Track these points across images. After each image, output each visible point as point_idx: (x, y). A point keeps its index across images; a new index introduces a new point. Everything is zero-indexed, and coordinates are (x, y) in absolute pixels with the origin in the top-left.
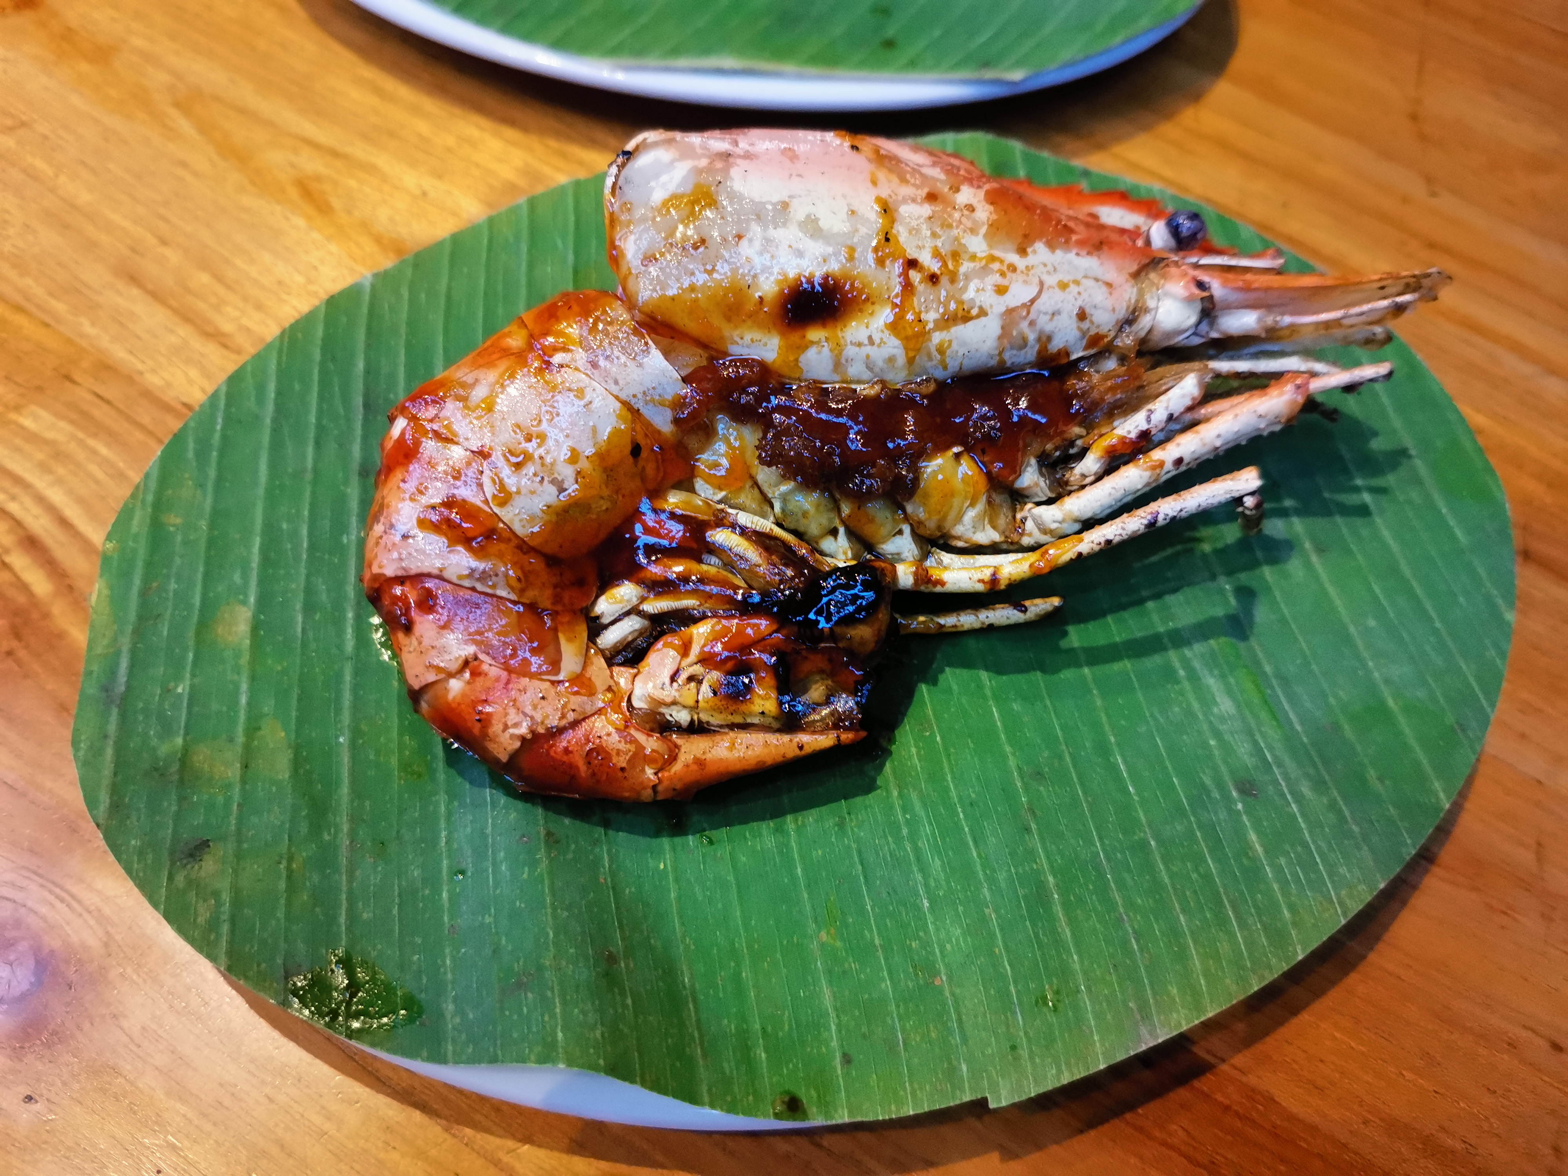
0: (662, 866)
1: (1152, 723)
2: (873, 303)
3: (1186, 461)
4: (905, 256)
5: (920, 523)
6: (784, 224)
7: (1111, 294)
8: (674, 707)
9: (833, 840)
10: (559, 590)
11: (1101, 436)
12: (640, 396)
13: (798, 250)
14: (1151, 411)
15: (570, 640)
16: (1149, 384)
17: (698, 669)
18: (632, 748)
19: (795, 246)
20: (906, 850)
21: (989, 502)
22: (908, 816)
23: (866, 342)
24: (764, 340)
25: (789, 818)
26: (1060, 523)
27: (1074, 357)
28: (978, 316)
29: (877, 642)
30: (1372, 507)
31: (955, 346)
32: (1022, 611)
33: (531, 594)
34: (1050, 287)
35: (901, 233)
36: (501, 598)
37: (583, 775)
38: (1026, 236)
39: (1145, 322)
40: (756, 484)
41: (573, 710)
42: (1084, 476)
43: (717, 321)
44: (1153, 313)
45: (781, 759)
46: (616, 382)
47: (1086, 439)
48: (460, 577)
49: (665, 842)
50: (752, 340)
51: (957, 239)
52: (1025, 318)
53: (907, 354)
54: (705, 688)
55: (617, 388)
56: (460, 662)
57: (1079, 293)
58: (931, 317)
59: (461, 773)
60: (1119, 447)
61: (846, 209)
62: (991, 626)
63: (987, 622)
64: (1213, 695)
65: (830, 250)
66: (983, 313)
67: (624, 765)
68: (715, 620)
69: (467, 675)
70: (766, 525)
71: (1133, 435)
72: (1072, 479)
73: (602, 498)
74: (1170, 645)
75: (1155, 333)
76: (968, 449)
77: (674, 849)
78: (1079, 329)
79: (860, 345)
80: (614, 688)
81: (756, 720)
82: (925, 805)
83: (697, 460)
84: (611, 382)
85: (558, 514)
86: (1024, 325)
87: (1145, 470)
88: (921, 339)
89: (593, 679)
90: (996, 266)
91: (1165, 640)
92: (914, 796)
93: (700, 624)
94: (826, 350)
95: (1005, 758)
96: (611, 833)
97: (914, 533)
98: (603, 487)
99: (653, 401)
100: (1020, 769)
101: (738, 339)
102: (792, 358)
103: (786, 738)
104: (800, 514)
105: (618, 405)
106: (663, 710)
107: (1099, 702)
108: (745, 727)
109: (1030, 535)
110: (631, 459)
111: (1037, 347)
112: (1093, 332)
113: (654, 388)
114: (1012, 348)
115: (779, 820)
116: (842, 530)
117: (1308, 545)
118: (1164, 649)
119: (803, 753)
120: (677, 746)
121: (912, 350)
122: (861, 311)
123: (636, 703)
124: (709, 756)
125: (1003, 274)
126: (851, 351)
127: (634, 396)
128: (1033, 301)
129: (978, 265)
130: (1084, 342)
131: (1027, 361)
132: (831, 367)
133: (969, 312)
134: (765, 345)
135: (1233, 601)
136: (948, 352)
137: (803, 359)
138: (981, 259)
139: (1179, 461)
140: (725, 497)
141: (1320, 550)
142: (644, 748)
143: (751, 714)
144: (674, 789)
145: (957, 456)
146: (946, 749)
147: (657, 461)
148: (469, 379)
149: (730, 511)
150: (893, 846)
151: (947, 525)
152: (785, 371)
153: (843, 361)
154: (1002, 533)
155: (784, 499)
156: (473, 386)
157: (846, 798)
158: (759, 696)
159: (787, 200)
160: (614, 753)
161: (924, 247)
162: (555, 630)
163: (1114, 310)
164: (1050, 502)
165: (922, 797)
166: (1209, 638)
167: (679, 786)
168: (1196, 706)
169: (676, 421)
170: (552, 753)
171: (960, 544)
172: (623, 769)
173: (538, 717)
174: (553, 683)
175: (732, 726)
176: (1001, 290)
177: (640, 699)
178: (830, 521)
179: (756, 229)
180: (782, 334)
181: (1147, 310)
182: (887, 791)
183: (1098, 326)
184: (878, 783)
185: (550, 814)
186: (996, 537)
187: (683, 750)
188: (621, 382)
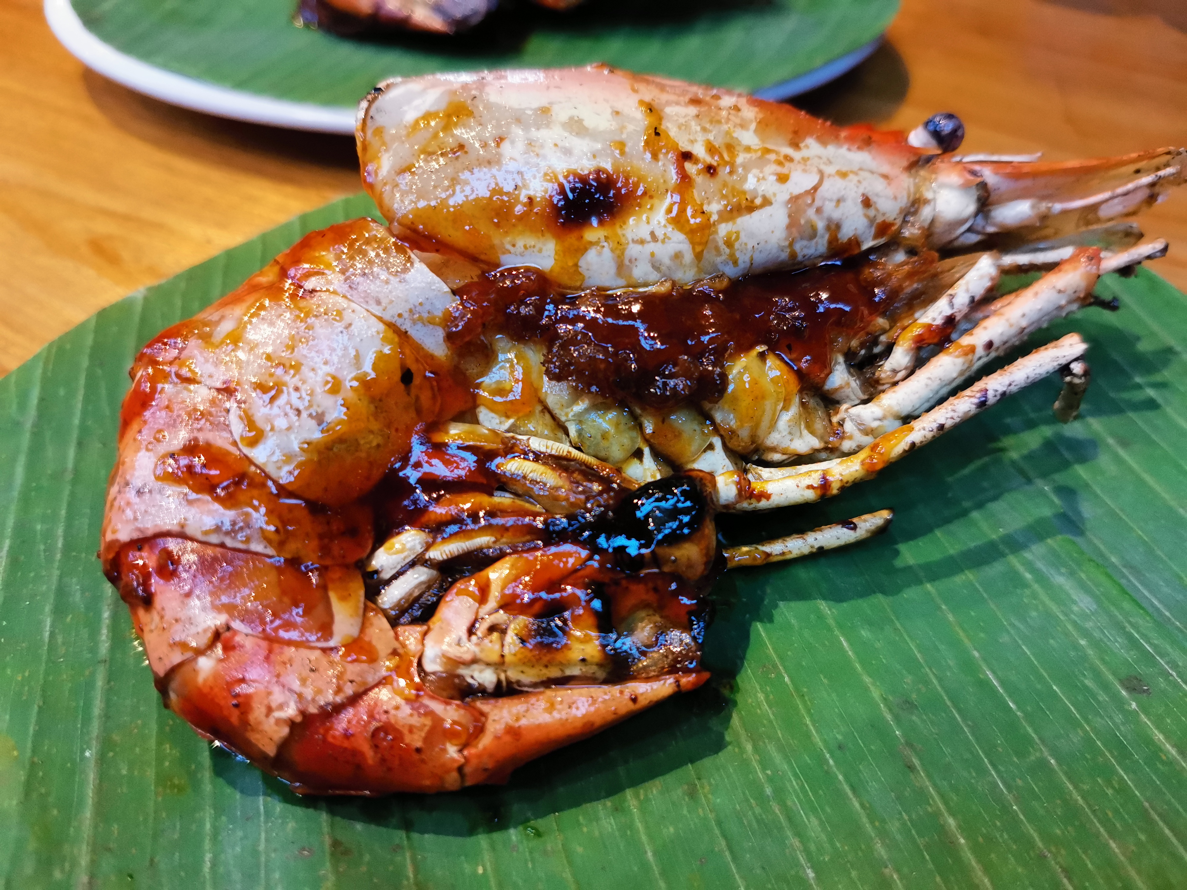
0: (480, 871)
1: (1012, 632)
2: (651, 197)
3: (996, 343)
4: (677, 149)
5: (733, 432)
6: (548, 126)
7: (889, 184)
8: (475, 666)
9: (685, 812)
10: (326, 541)
11: (904, 329)
12: (406, 315)
13: (565, 148)
14: (952, 296)
15: (343, 598)
16: (942, 272)
17: (501, 616)
18: (428, 722)
19: (560, 144)
20: (774, 812)
21: (803, 404)
22: (769, 772)
23: (649, 238)
24: (539, 245)
25: (629, 793)
26: (880, 420)
27: (865, 246)
28: (762, 206)
29: (706, 564)
30: (1160, 400)
31: (743, 238)
32: (852, 529)
33: (293, 547)
34: (829, 176)
35: (671, 128)
36: (256, 554)
37: (370, 762)
38: (796, 133)
39: (926, 213)
40: (546, 409)
41: (351, 682)
42: (895, 372)
43: (484, 229)
44: (932, 203)
45: (613, 717)
46: (378, 303)
47: (891, 333)
48: (206, 533)
49: (482, 840)
50: (525, 247)
51: (728, 133)
52: (810, 205)
53: (694, 249)
54: (511, 637)
55: (380, 308)
56: (209, 635)
57: (859, 182)
58: (714, 208)
59: (232, 783)
60: (926, 336)
61: (609, 111)
62: (821, 548)
63: (817, 545)
64: (1068, 595)
65: (599, 146)
66: (767, 202)
67: (419, 744)
68: (515, 556)
69: (219, 650)
70: (563, 448)
71: (939, 321)
72: (883, 375)
73: (371, 432)
74: (1007, 551)
75: (937, 224)
76: (772, 349)
77: (493, 848)
78: (866, 216)
79: (642, 242)
80: (401, 651)
81: (576, 671)
82: (786, 757)
83: (478, 386)
84: (372, 302)
85: (320, 453)
86: (811, 213)
87: (957, 357)
88: (707, 232)
89: (374, 642)
90: (772, 157)
91: (1001, 547)
92: (772, 749)
93: (498, 565)
94: (607, 251)
95: (867, 689)
96: (415, 836)
97: (726, 448)
98: (371, 418)
99: (420, 319)
100: (885, 700)
101: (509, 247)
102: (570, 263)
103: (615, 690)
104: (599, 437)
105: (381, 327)
106: (463, 671)
107: (951, 617)
108: (564, 681)
109: (850, 438)
110: (402, 386)
111: (827, 237)
112: (880, 220)
113: (421, 304)
114: (802, 238)
115: (616, 797)
116: (647, 451)
117: (1111, 441)
118: (1003, 555)
119: (638, 706)
120: (483, 714)
121: (700, 244)
122: (640, 205)
123: (429, 666)
124: (523, 722)
125: (780, 163)
126: (633, 250)
127: (400, 315)
128: (815, 188)
129: (754, 156)
130: (873, 230)
131: (818, 253)
132: (613, 271)
133: (752, 201)
134: (540, 251)
135: (1056, 500)
136: (737, 245)
137: (582, 263)
138: (756, 151)
139: (989, 345)
140: (513, 425)
141: (1124, 443)
142: (442, 720)
143: (569, 664)
144: (486, 770)
145: (762, 356)
146: (797, 690)
147: (432, 388)
148: (215, 317)
149: (520, 437)
150: (758, 810)
151: (761, 433)
152: (565, 280)
153: (627, 262)
154: (821, 438)
155: (579, 419)
156: (218, 323)
157: (692, 762)
158: (578, 639)
159: (547, 106)
160: (405, 731)
161: (696, 141)
162: (324, 588)
163: (895, 198)
164: (865, 402)
165: (781, 749)
166: (1046, 538)
167: (490, 765)
168: (1054, 607)
169: (450, 337)
170: (330, 740)
171: (777, 457)
172: (418, 750)
173: (308, 693)
174: (324, 650)
175: (548, 683)
176: (783, 179)
177: (434, 661)
178: (633, 440)
179: (517, 132)
180: (558, 237)
181: (926, 202)
182: (739, 746)
183: (884, 214)
184: (728, 738)
185: (338, 819)
186: (816, 443)
187: (491, 717)
188: (384, 302)
